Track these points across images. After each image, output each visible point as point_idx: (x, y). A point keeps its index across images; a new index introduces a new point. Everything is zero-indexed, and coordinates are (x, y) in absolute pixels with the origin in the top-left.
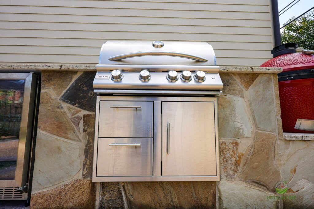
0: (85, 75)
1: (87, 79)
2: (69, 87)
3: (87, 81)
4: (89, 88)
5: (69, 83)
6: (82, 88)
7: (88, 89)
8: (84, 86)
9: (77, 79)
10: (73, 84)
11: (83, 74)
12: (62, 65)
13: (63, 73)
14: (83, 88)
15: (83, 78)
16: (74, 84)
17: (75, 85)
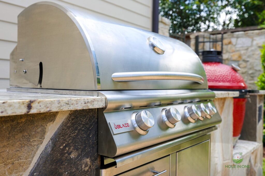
0: (73, 119)
1: (76, 129)
2: (35, 160)
3: (77, 135)
4: (81, 152)
5: (37, 149)
6: (67, 155)
7: (79, 155)
8: (72, 148)
9: (55, 134)
10: (46, 148)
11: (68, 119)
12: (31, 102)
13: (19, 121)
14: (70, 154)
15: (69, 128)
16: (49, 149)
17: (52, 150)
